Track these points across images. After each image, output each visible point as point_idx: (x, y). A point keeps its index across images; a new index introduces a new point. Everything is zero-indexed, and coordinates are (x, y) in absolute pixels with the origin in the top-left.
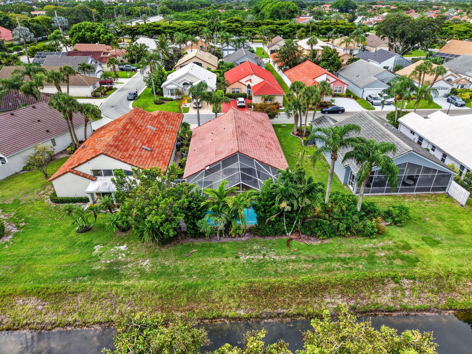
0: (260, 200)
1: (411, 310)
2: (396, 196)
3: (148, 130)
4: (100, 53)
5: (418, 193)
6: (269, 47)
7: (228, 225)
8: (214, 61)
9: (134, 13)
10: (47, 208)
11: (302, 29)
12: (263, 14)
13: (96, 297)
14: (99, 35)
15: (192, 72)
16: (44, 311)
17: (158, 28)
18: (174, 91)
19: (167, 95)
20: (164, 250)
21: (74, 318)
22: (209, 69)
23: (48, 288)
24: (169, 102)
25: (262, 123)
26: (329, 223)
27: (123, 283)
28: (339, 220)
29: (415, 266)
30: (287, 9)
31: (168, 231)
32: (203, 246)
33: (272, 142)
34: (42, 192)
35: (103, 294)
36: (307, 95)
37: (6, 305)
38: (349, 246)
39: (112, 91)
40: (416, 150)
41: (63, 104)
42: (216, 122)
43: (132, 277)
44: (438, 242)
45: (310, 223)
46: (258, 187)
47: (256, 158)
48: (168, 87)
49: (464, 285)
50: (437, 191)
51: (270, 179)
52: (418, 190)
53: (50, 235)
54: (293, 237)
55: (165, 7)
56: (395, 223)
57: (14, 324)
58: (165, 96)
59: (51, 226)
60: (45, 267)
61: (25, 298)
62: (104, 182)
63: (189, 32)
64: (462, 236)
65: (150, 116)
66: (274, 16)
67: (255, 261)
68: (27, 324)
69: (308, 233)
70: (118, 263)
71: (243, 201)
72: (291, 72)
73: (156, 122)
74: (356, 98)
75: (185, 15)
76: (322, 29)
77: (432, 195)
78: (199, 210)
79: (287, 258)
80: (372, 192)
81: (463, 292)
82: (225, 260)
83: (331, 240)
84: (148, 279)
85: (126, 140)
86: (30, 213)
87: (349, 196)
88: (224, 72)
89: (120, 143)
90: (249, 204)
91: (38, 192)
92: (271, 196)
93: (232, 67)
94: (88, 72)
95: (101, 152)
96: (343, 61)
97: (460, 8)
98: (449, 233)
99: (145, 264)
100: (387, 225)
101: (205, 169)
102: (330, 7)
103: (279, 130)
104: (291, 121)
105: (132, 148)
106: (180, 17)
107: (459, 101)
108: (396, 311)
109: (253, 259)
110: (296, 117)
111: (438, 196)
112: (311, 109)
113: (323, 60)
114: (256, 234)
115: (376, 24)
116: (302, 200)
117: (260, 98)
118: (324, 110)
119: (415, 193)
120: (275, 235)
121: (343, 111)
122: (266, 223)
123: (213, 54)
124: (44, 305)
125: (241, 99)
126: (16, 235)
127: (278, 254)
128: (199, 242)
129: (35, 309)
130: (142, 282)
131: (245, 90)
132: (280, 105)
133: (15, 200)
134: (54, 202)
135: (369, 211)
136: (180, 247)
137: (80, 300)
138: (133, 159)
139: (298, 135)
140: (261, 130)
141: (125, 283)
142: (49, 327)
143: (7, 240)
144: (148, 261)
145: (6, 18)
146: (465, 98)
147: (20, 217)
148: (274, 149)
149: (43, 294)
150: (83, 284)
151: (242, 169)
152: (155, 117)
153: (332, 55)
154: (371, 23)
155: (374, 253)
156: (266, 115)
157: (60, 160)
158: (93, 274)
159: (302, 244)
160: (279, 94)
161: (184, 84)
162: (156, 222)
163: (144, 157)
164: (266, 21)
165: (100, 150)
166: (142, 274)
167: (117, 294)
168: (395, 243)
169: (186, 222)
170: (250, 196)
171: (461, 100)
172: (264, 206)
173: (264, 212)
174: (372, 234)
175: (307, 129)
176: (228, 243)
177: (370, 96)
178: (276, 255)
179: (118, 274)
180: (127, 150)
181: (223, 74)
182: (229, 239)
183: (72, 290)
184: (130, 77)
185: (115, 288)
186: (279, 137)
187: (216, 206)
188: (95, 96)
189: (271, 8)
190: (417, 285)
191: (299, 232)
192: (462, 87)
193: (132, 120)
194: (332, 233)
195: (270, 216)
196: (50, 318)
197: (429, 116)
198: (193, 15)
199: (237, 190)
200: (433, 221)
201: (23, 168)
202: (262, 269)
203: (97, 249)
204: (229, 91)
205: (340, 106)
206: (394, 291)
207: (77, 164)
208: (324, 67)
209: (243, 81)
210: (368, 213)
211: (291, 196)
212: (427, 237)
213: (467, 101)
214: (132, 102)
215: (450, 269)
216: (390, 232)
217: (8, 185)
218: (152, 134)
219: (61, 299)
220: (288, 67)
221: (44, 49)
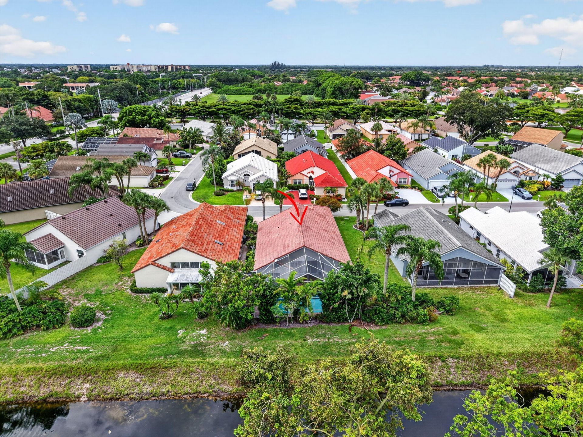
0: (325, 289)
1: (456, 385)
2: (451, 288)
3: (218, 225)
4: (153, 139)
5: (472, 286)
6: (331, 131)
7: (296, 312)
8: (273, 148)
9: (179, 86)
10: (129, 298)
11: (366, 111)
12: (324, 90)
13: (186, 371)
14: (151, 118)
15: (252, 164)
16: (142, 383)
17: (211, 110)
18: (235, 182)
19: (227, 186)
20: (240, 334)
21: (167, 390)
22: (268, 158)
23: (144, 364)
24: (230, 194)
25: (324, 218)
26: (386, 311)
27: (207, 360)
28: (396, 309)
29: (460, 348)
30: (351, 85)
31: (246, 315)
32: (274, 331)
33: (335, 237)
34: (120, 283)
35: (191, 369)
36: (368, 192)
37: (109, 378)
38: (404, 331)
39: (169, 180)
40: (465, 246)
41: (139, 200)
42: (282, 216)
43: (215, 355)
44: (483, 329)
45: (370, 311)
46: (323, 278)
47: (320, 251)
48: (229, 178)
49: (502, 364)
50: (489, 284)
51: (333, 270)
52: (472, 283)
53: (136, 321)
54: (355, 323)
55: (214, 79)
56: (447, 312)
57: (117, 394)
58: (225, 187)
59: (135, 314)
60: (138, 347)
61: (125, 372)
62: (182, 273)
63: (245, 114)
64: (506, 324)
65: (218, 211)
66: (337, 92)
67: (321, 343)
68: (127, 394)
69: (368, 320)
70: (201, 344)
71: (310, 289)
72: (354, 161)
73: (223, 216)
74: (421, 190)
75: (237, 88)
76: (389, 111)
77: (485, 287)
78: (272, 298)
79: (349, 341)
80: (429, 285)
81: (501, 370)
82: (295, 343)
83: (388, 327)
84: (229, 357)
85: (200, 235)
86: (113, 302)
87: (406, 288)
88: (284, 161)
89: (196, 238)
90: (315, 293)
91: (116, 284)
92: (335, 286)
93: (292, 156)
94: (144, 162)
95: (182, 246)
96: (408, 150)
97: (546, 81)
98: (495, 321)
99: (225, 345)
100: (440, 314)
101: (273, 261)
102: (400, 79)
103: (342, 223)
104: (354, 214)
105: (206, 243)
106: (231, 91)
107: (526, 194)
108: (442, 386)
109: (319, 342)
110: (359, 211)
111: (491, 289)
112: (374, 201)
113: (388, 149)
114: (321, 321)
115: (449, 102)
116: (361, 288)
117: (323, 190)
118: (387, 202)
119: (469, 286)
120: (338, 322)
121: (407, 204)
122: (330, 310)
123: (272, 140)
124: (142, 378)
125: (303, 191)
126: (105, 321)
127: (341, 338)
128: (270, 328)
129: (134, 381)
130: (224, 359)
131: (306, 181)
132: (343, 197)
133: (97, 291)
134: (133, 293)
135: (424, 301)
136: (253, 331)
137: (172, 373)
138: (208, 252)
139: (360, 228)
140: (324, 225)
141: (209, 360)
142: (146, 397)
143: (98, 325)
144: (227, 342)
145: (45, 97)
146: (532, 190)
147: (106, 305)
148: (337, 243)
149: (141, 368)
150: (174, 360)
151: (308, 262)
152: (222, 212)
153: (395, 144)
154: (443, 101)
155: (426, 337)
156: (329, 209)
157: (130, 253)
158: (181, 353)
159: (362, 329)
160: (341, 186)
161: (245, 175)
162: (239, 307)
163: (217, 251)
164: (327, 100)
165: (180, 244)
166: (224, 353)
167: (203, 369)
168: (445, 329)
169: (259, 309)
170: (316, 285)
171: (527, 193)
172: (328, 295)
173: (328, 300)
174: (424, 321)
175: (369, 222)
176: (296, 329)
177: (435, 188)
178: (339, 339)
179: (203, 353)
180: (202, 244)
181: (284, 163)
182: (297, 325)
183: (165, 365)
184: (185, 165)
185: (201, 364)
186: (341, 230)
187: (286, 293)
188: (152, 186)
189: (334, 85)
190: (461, 364)
191: (360, 319)
192: (530, 179)
193: (203, 216)
194: (389, 320)
195: (334, 303)
196: (147, 389)
197: (487, 212)
198: (246, 88)
199: (305, 280)
200: (482, 310)
201: (98, 260)
202: (327, 350)
203: (181, 333)
204: (290, 182)
205: (404, 198)
206: (441, 368)
207: (158, 258)
208: (389, 156)
209: (305, 172)
210: (422, 303)
211: (351, 285)
212: (474, 325)
213: (534, 194)
214: (191, 192)
215: (490, 351)
216: (442, 319)
217: (86, 277)
218: (222, 229)
219: (156, 372)
220: (351, 156)
221: (92, 134)
